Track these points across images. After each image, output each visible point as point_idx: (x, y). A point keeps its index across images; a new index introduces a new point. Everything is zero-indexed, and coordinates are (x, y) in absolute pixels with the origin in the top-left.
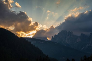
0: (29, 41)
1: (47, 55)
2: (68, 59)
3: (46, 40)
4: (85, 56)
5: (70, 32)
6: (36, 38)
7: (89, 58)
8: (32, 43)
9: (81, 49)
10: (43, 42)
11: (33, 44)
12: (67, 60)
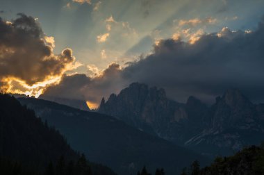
0: (29, 106)
1: (83, 155)
2: (144, 171)
3: (82, 109)
4: (196, 164)
5: (158, 89)
6: (53, 100)
7: (206, 169)
8: (38, 114)
9: (186, 143)
10: (71, 114)
11: (40, 118)
12: (141, 172)
